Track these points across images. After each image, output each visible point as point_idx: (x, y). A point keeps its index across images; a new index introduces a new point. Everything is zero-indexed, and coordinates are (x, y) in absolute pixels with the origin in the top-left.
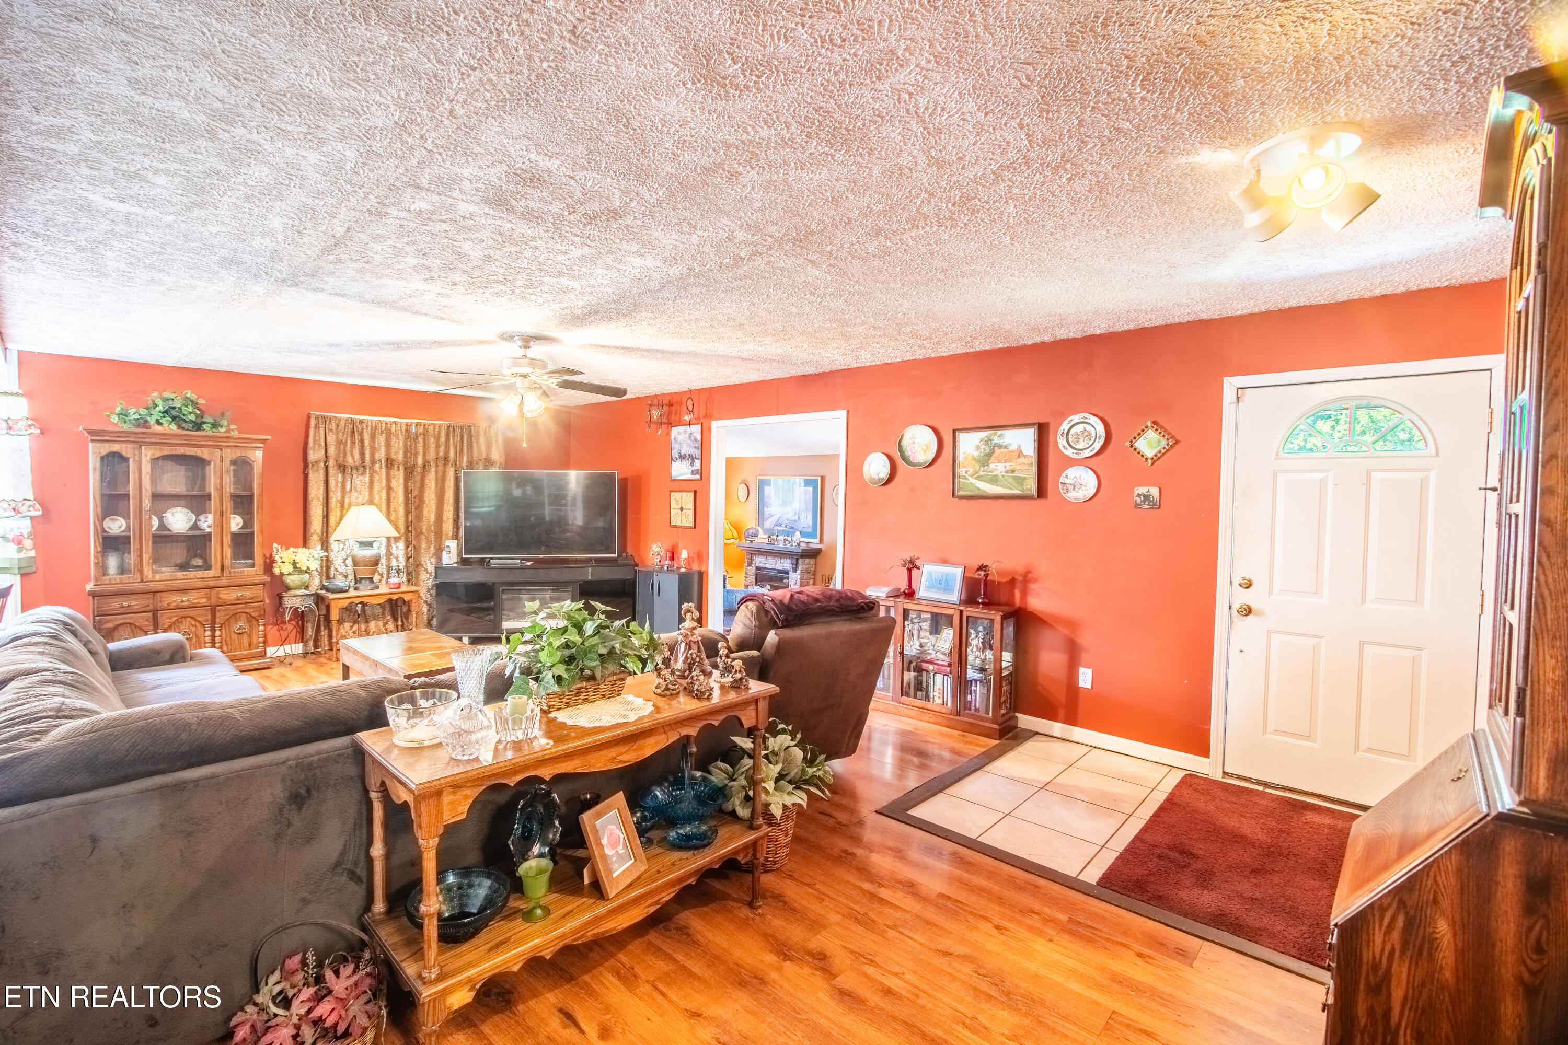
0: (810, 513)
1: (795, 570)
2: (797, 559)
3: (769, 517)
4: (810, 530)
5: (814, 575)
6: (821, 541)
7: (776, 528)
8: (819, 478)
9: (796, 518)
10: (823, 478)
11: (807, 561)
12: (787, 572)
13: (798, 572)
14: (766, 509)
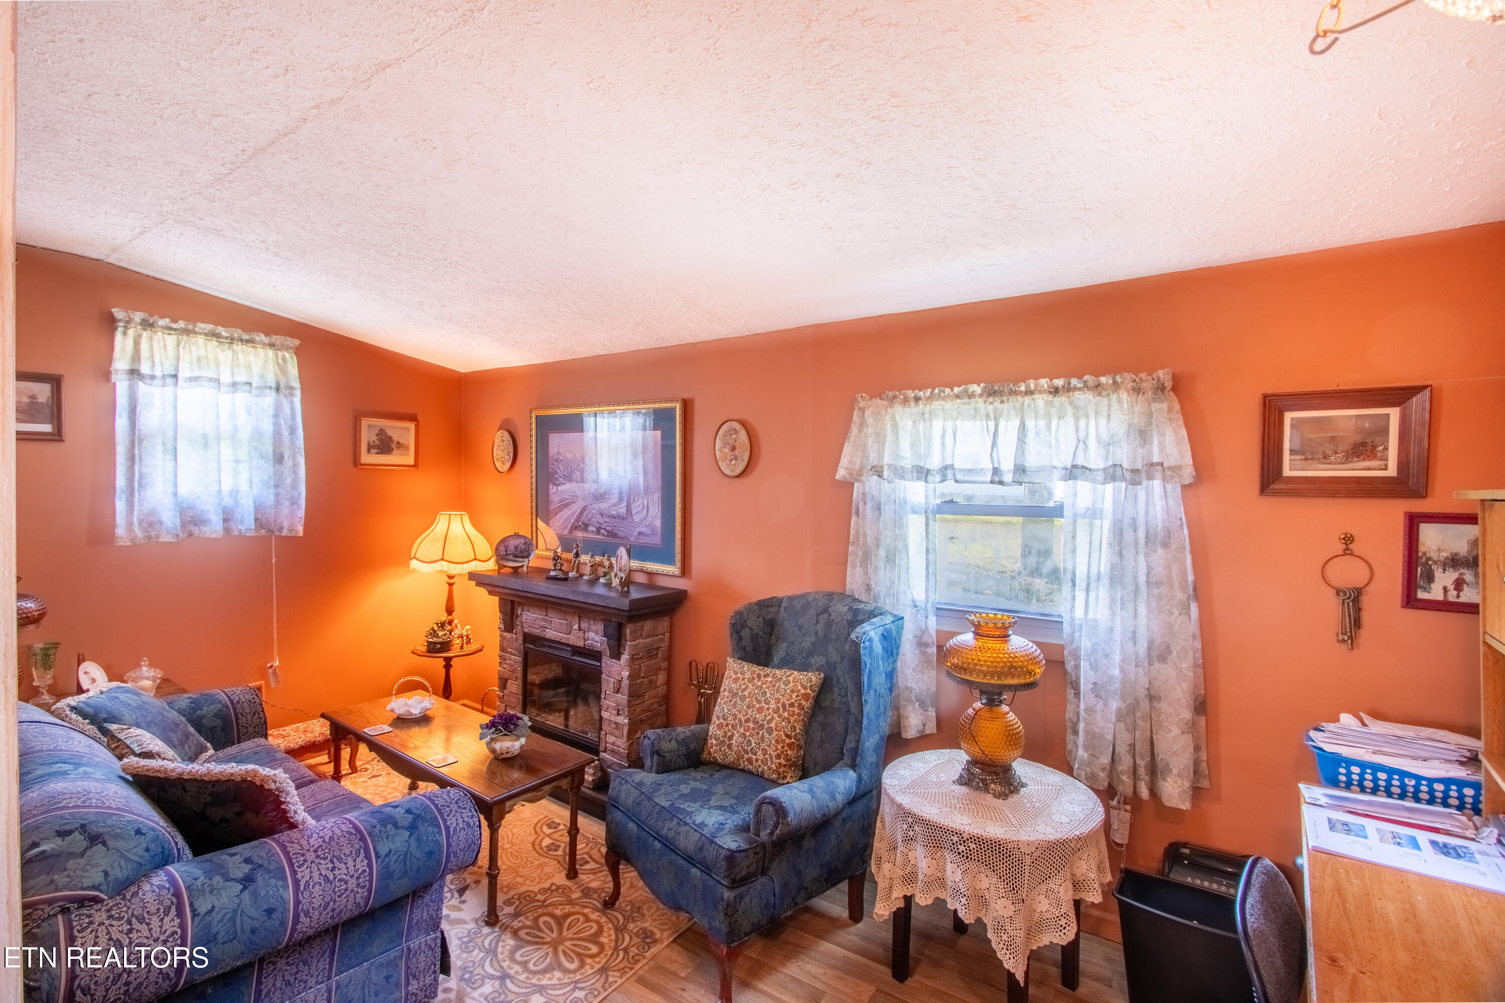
0: (657, 496)
1: (616, 654)
2: (620, 627)
3: (560, 509)
4: (657, 540)
5: (669, 658)
6: (685, 571)
7: (579, 534)
8: (678, 406)
9: (623, 510)
10: (687, 406)
11: (648, 625)
12: (596, 655)
13: (625, 657)
14: (553, 489)
